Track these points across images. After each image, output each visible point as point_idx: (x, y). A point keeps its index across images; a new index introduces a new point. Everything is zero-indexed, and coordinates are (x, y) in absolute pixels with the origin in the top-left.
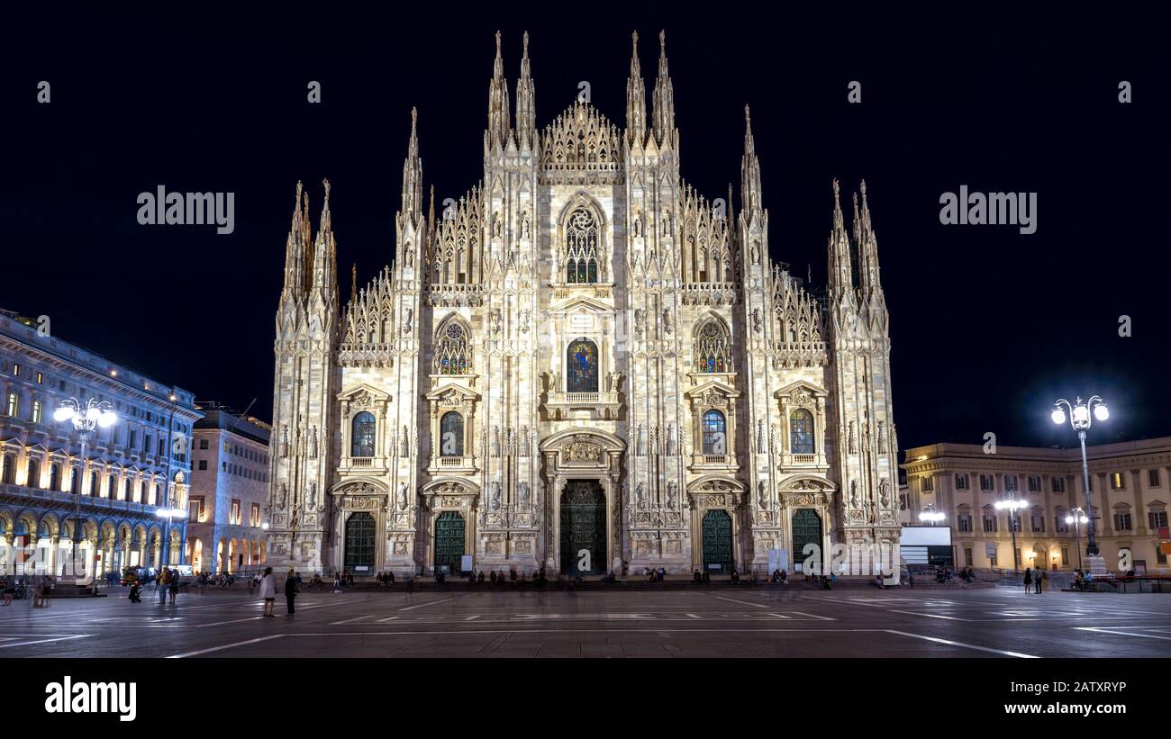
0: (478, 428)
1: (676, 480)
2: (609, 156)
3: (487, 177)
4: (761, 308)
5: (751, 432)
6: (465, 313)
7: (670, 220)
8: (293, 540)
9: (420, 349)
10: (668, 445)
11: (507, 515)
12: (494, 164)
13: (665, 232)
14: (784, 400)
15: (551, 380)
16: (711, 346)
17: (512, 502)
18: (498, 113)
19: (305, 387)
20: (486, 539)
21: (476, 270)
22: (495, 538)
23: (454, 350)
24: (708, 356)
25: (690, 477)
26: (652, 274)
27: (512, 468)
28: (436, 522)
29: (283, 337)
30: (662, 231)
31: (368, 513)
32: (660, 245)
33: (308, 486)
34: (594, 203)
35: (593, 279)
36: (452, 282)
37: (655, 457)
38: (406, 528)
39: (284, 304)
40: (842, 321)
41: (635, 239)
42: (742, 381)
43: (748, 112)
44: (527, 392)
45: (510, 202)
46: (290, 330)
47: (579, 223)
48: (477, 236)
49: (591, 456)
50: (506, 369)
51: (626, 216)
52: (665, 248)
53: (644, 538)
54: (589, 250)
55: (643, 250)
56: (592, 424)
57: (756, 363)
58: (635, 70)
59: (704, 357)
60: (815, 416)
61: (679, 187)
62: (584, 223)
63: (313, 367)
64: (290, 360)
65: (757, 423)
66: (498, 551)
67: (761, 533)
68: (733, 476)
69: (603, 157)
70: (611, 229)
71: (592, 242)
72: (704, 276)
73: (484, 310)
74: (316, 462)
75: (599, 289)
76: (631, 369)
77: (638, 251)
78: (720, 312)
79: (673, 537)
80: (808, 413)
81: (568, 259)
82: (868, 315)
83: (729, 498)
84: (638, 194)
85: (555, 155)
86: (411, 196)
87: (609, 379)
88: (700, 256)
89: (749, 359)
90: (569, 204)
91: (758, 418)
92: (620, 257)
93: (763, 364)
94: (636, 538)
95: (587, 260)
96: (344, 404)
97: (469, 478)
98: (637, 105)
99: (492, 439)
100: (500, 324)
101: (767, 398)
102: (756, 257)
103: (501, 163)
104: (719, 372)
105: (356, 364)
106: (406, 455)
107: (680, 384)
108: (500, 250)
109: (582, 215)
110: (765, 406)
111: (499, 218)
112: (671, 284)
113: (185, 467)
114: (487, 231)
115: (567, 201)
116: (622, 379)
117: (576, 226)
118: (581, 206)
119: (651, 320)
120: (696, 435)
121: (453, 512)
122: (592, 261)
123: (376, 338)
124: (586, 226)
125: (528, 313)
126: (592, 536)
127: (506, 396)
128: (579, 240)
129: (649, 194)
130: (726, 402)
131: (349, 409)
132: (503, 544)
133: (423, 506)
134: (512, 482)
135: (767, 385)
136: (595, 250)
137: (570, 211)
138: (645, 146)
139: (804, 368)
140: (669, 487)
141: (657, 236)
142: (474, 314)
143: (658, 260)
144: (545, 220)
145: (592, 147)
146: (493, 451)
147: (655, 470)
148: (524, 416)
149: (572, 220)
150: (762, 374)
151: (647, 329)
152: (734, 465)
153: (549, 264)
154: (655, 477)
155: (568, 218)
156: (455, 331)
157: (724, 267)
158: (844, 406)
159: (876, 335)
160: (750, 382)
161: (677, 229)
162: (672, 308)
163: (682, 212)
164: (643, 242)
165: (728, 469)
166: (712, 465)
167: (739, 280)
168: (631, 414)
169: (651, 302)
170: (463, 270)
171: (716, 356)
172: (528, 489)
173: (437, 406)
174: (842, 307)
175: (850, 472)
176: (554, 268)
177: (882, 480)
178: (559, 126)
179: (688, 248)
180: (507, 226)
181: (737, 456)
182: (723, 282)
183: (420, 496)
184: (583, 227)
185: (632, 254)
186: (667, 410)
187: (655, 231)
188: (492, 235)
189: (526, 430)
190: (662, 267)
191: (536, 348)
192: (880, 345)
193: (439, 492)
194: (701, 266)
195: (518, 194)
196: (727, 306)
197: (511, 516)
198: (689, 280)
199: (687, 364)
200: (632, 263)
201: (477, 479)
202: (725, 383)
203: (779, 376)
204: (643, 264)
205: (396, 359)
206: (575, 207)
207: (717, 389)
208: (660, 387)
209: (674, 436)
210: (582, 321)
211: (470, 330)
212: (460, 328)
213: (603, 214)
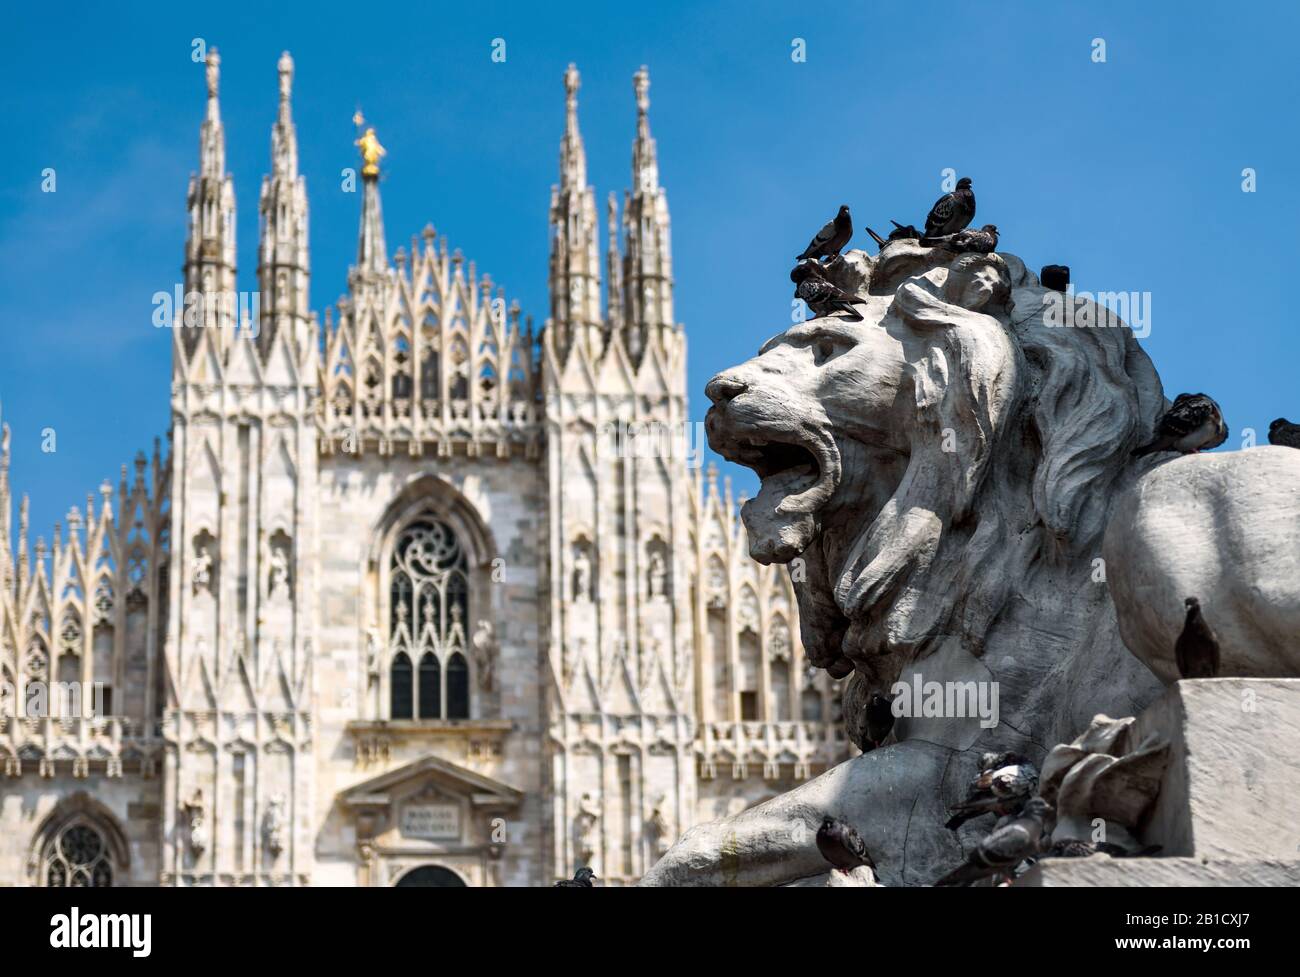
6: (113, 794)
13: (650, 593)
21: (143, 679)
30: (643, 589)
32: (638, 625)
34: (462, 507)
35: (459, 708)
41: (573, 608)
45: (240, 502)
47: (422, 558)
51: (547, 546)
52: (650, 633)
54: (449, 629)
55: (591, 635)
61: (686, 473)
62: (436, 557)
69: (488, 388)
70: (507, 578)
71: (456, 609)
72: (751, 704)
75: (475, 737)
77: (581, 641)
81: (394, 651)
84: (580, 492)
85: (359, 377)
88: (739, 656)
90: (396, 506)
92: (532, 652)
95: (444, 653)
103: (217, 399)
109: (429, 537)
112: (666, 726)
115: (389, 499)
117: (416, 564)
118: (429, 513)
119: (615, 823)
122: (456, 659)
124: (441, 565)
128: (423, 602)
129: (607, 491)
136: (465, 630)
137: (397, 526)
138: (597, 368)
141: (631, 602)
142: (134, 798)
143: (631, 666)
144: (332, 549)
145: (460, 361)
149: (403, 549)
153: (344, 665)
155: (393, 544)
156: (82, 842)
157: (799, 683)
161: (681, 585)
162: (670, 794)
164: (593, 617)
169: (612, 775)
176: (357, 677)
179: (709, 629)
180: (232, 566)
182: (798, 723)
184: (433, 568)
185: (564, 649)
187: (623, 588)
194: (742, 680)
198: (713, 716)
200: (564, 672)
204: (593, 674)
206: (412, 513)
210: (431, 822)
211: (124, 840)
212: (94, 835)
213: (484, 534)
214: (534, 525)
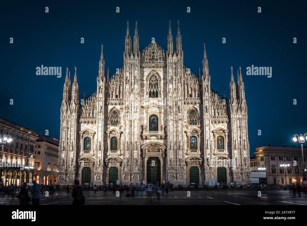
0: (122, 142)
1: (182, 158)
2: (162, 59)
3: (124, 66)
4: (208, 106)
5: (205, 143)
6: (118, 107)
7: (180, 79)
8: (66, 176)
9: (104, 118)
10: (179, 147)
11: (131, 168)
12: (127, 62)
13: (179, 83)
14: (215, 133)
15: (144, 127)
16: (193, 117)
17: (132, 164)
18: (128, 46)
19: (69, 130)
20: (124, 175)
21: (121, 94)
22: (127, 175)
23: (115, 118)
24: (192, 120)
25: (186, 157)
26: (175, 95)
27: (132, 154)
28: (109, 170)
29: (63, 114)
30: (178, 82)
31: (89, 167)
32: (177, 86)
33: (71, 159)
34: (157, 73)
35: (157, 96)
36: (114, 98)
37: (175, 150)
38: (100, 172)
39: (63, 105)
40: (233, 109)
41: (170, 85)
42: (202, 127)
43: (205, 45)
44: (137, 131)
45: (131, 73)
46: (65, 112)
47: (153, 80)
48: (122, 84)
49: (156, 150)
50: (130, 124)
51: (167, 77)
52: (179, 87)
53: (172, 175)
54: (156, 88)
55: (172, 87)
56: (156, 141)
57: (206, 122)
58: (170, 33)
59: (190, 120)
60: (224, 138)
61: (183, 68)
62: (154, 79)
63: (72, 123)
64: (65, 121)
65: (206, 140)
66: (128, 179)
67: (207, 174)
68: (199, 156)
69: (160, 59)
70: (162, 81)
71: (157, 85)
72: (191, 96)
73: (124, 106)
74: (73, 152)
75: (159, 100)
76: (168, 124)
77: (171, 88)
78: (195, 107)
79: (181, 175)
80: (222, 137)
81: (149, 90)
82: (241, 108)
83: (198, 163)
84: (171, 71)
85: (145, 59)
86: (101, 72)
87: (162, 127)
88: (190, 90)
89: (204, 121)
90: (150, 74)
91: (207, 139)
92: (165, 90)
93: (208, 123)
94: (169, 175)
95: (155, 91)
96: (81, 135)
97: (119, 157)
98: (170, 43)
99: (126, 145)
100: (129, 110)
101: (210, 133)
102: (207, 90)
103: (129, 61)
104: (195, 125)
105: (85, 123)
106: (100, 150)
107: (183, 128)
108: (128, 88)
109: (153, 77)
110: (209, 135)
111: (128, 78)
112: (181, 98)
113: (33, 153)
114: (124, 82)
115: (149, 73)
116: (166, 127)
117: (152, 80)
118: (153, 74)
119: (174, 109)
120: (188, 144)
121: (114, 167)
122: (157, 91)
123: (91, 115)
124: (155, 81)
125: (137, 107)
126: (157, 174)
127: (130, 132)
128: (153, 85)
129: (174, 71)
130: (197, 134)
131: (83, 136)
132: (129, 177)
133: (105, 165)
134: (132, 158)
135: (210, 129)
136: (158, 88)
137: (150, 76)
138: (173, 56)
139: (221, 124)
140: (180, 160)
141: (176, 84)
142: (121, 107)
143: (177, 91)
144: (142, 78)
145: (157, 56)
146: (126, 149)
147: (175, 154)
148: (136, 138)
149: (150, 79)
150: (208, 125)
151: (173, 112)
152: (200, 153)
153: (144, 92)
154: (175, 156)
155: (149, 78)
156: (115, 112)
157: (197, 93)
158: (233, 135)
159: (243, 113)
160: (204, 128)
161: (182, 81)
162: (181, 106)
163: (184, 76)
164: (172, 85)
165: (197, 154)
166: (193, 153)
167: (201, 97)
168: (168, 137)
169: (174, 104)
170: (117, 94)
171: (194, 120)
172: (137, 160)
173: (109, 135)
174: (233, 105)
175: (235, 155)
176: (145, 93)
177: (245, 158)
178: (147, 50)
179: (186, 87)
180: (130, 81)
181: (200, 150)
182: (197, 98)
183: (104, 162)
184: (154, 81)
185: (169, 89)
186: (179, 136)
187: (176, 82)
188: (126, 83)
189: (136, 142)
190: (178, 93)
191: (139, 118)
192: (244, 117)
193: (110, 161)
194: (190, 93)
195: (134, 71)
196: (198, 105)
197: (132, 168)
198: (186, 97)
199: (185, 122)
200: (168, 92)
201: (122, 157)
202: (197, 128)
203: (214, 126)
204: (172, 92)
205: (97, 121)
206: (151, 75)
207: (195, 130)
208: (177, 129)
209: (181, 144)
210: (154, 109)
211: (119, 112)
212: (116, 111)
213: (160, 77)
214: (165, 75)
